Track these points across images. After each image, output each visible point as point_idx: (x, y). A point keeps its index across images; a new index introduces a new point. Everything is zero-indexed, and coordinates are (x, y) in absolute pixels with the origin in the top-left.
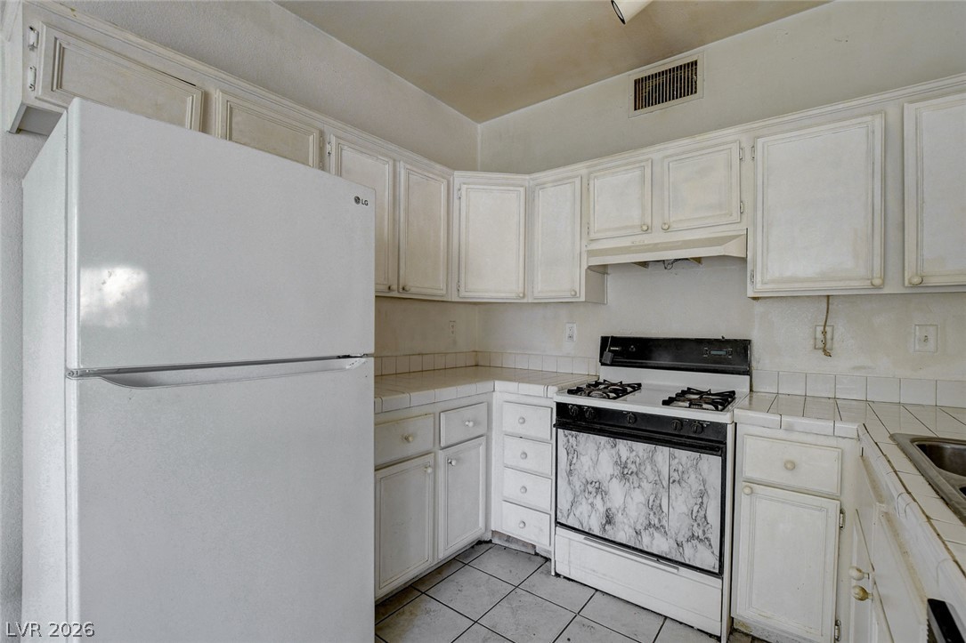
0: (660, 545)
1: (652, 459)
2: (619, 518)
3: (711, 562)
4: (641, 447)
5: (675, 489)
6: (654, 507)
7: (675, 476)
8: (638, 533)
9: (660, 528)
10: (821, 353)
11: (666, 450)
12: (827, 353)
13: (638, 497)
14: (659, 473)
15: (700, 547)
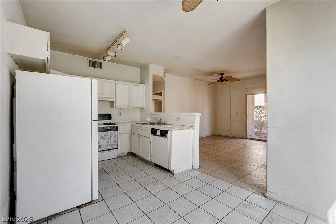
0: (109, 147)
1: (107, 134)
2: (102, 146)
3: (116, 147)
4: (105, 133)
5: (111, 138)
6: (108, 142)
7: (111, 136)
8: (105, 147)
9: (109, 145)
10: (119, 116)
11: (110, 132)
12: (120, 116)
13: (105, 141)
14: (109, 136)
15: (115, 145)
